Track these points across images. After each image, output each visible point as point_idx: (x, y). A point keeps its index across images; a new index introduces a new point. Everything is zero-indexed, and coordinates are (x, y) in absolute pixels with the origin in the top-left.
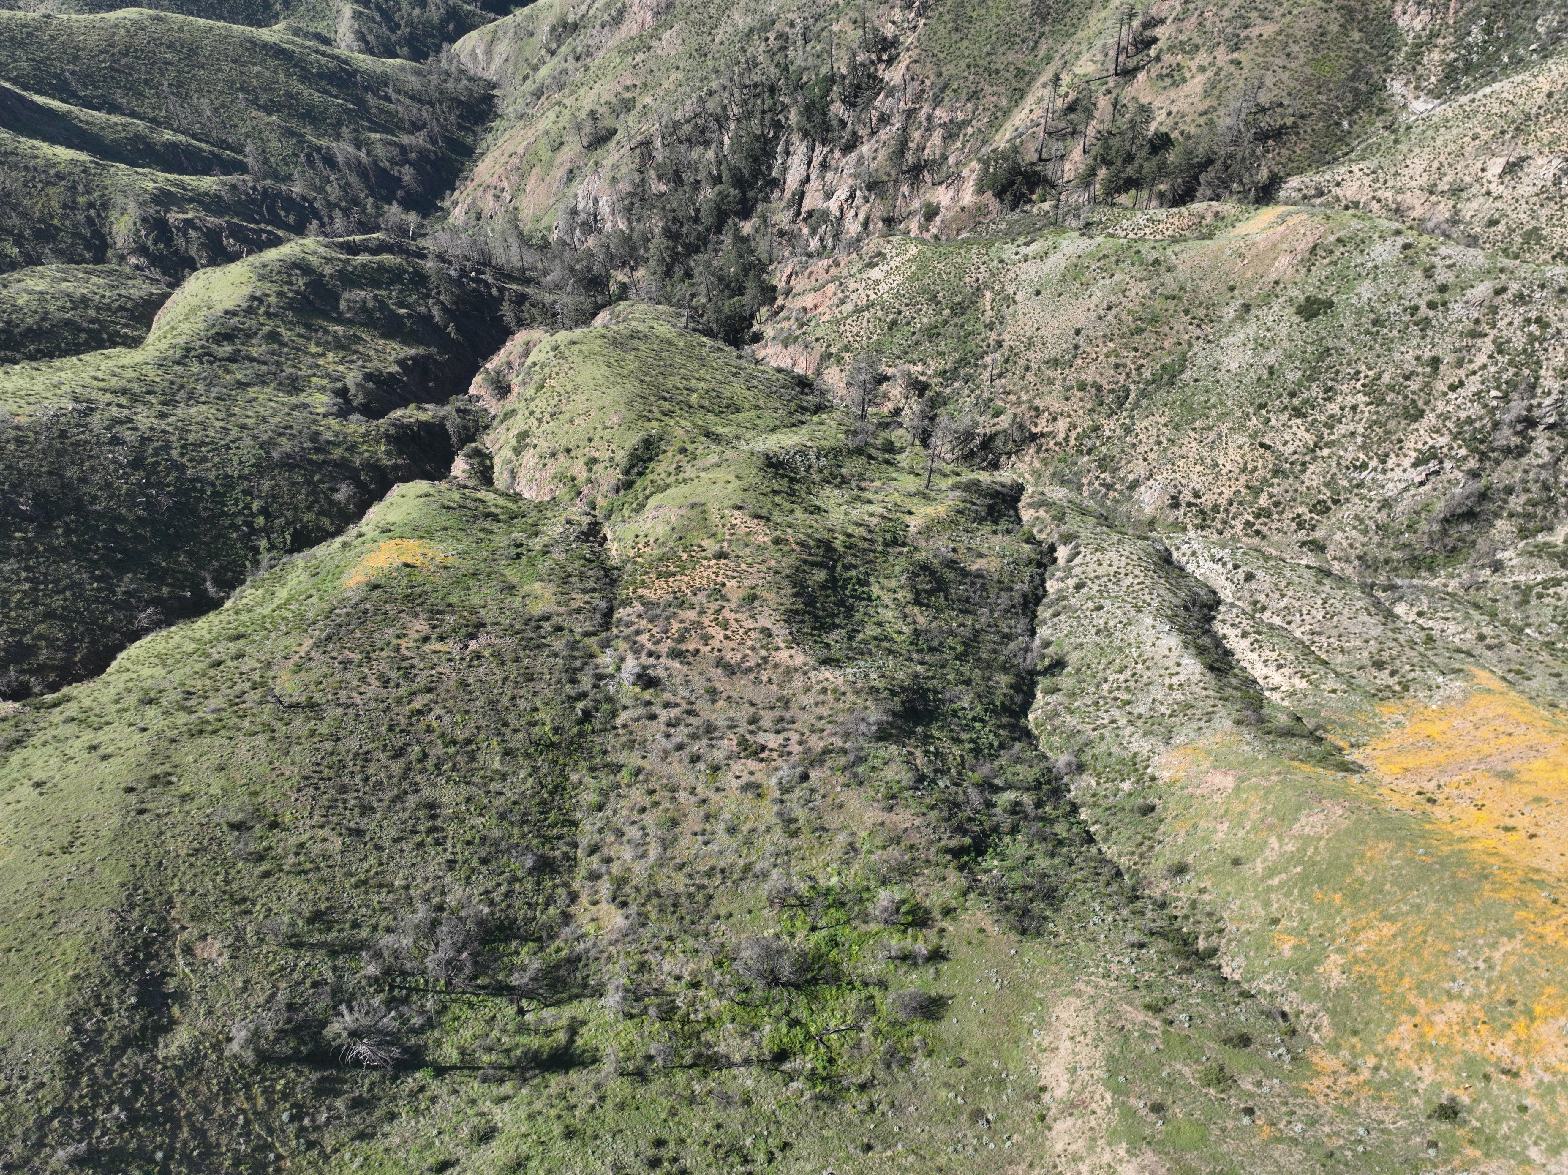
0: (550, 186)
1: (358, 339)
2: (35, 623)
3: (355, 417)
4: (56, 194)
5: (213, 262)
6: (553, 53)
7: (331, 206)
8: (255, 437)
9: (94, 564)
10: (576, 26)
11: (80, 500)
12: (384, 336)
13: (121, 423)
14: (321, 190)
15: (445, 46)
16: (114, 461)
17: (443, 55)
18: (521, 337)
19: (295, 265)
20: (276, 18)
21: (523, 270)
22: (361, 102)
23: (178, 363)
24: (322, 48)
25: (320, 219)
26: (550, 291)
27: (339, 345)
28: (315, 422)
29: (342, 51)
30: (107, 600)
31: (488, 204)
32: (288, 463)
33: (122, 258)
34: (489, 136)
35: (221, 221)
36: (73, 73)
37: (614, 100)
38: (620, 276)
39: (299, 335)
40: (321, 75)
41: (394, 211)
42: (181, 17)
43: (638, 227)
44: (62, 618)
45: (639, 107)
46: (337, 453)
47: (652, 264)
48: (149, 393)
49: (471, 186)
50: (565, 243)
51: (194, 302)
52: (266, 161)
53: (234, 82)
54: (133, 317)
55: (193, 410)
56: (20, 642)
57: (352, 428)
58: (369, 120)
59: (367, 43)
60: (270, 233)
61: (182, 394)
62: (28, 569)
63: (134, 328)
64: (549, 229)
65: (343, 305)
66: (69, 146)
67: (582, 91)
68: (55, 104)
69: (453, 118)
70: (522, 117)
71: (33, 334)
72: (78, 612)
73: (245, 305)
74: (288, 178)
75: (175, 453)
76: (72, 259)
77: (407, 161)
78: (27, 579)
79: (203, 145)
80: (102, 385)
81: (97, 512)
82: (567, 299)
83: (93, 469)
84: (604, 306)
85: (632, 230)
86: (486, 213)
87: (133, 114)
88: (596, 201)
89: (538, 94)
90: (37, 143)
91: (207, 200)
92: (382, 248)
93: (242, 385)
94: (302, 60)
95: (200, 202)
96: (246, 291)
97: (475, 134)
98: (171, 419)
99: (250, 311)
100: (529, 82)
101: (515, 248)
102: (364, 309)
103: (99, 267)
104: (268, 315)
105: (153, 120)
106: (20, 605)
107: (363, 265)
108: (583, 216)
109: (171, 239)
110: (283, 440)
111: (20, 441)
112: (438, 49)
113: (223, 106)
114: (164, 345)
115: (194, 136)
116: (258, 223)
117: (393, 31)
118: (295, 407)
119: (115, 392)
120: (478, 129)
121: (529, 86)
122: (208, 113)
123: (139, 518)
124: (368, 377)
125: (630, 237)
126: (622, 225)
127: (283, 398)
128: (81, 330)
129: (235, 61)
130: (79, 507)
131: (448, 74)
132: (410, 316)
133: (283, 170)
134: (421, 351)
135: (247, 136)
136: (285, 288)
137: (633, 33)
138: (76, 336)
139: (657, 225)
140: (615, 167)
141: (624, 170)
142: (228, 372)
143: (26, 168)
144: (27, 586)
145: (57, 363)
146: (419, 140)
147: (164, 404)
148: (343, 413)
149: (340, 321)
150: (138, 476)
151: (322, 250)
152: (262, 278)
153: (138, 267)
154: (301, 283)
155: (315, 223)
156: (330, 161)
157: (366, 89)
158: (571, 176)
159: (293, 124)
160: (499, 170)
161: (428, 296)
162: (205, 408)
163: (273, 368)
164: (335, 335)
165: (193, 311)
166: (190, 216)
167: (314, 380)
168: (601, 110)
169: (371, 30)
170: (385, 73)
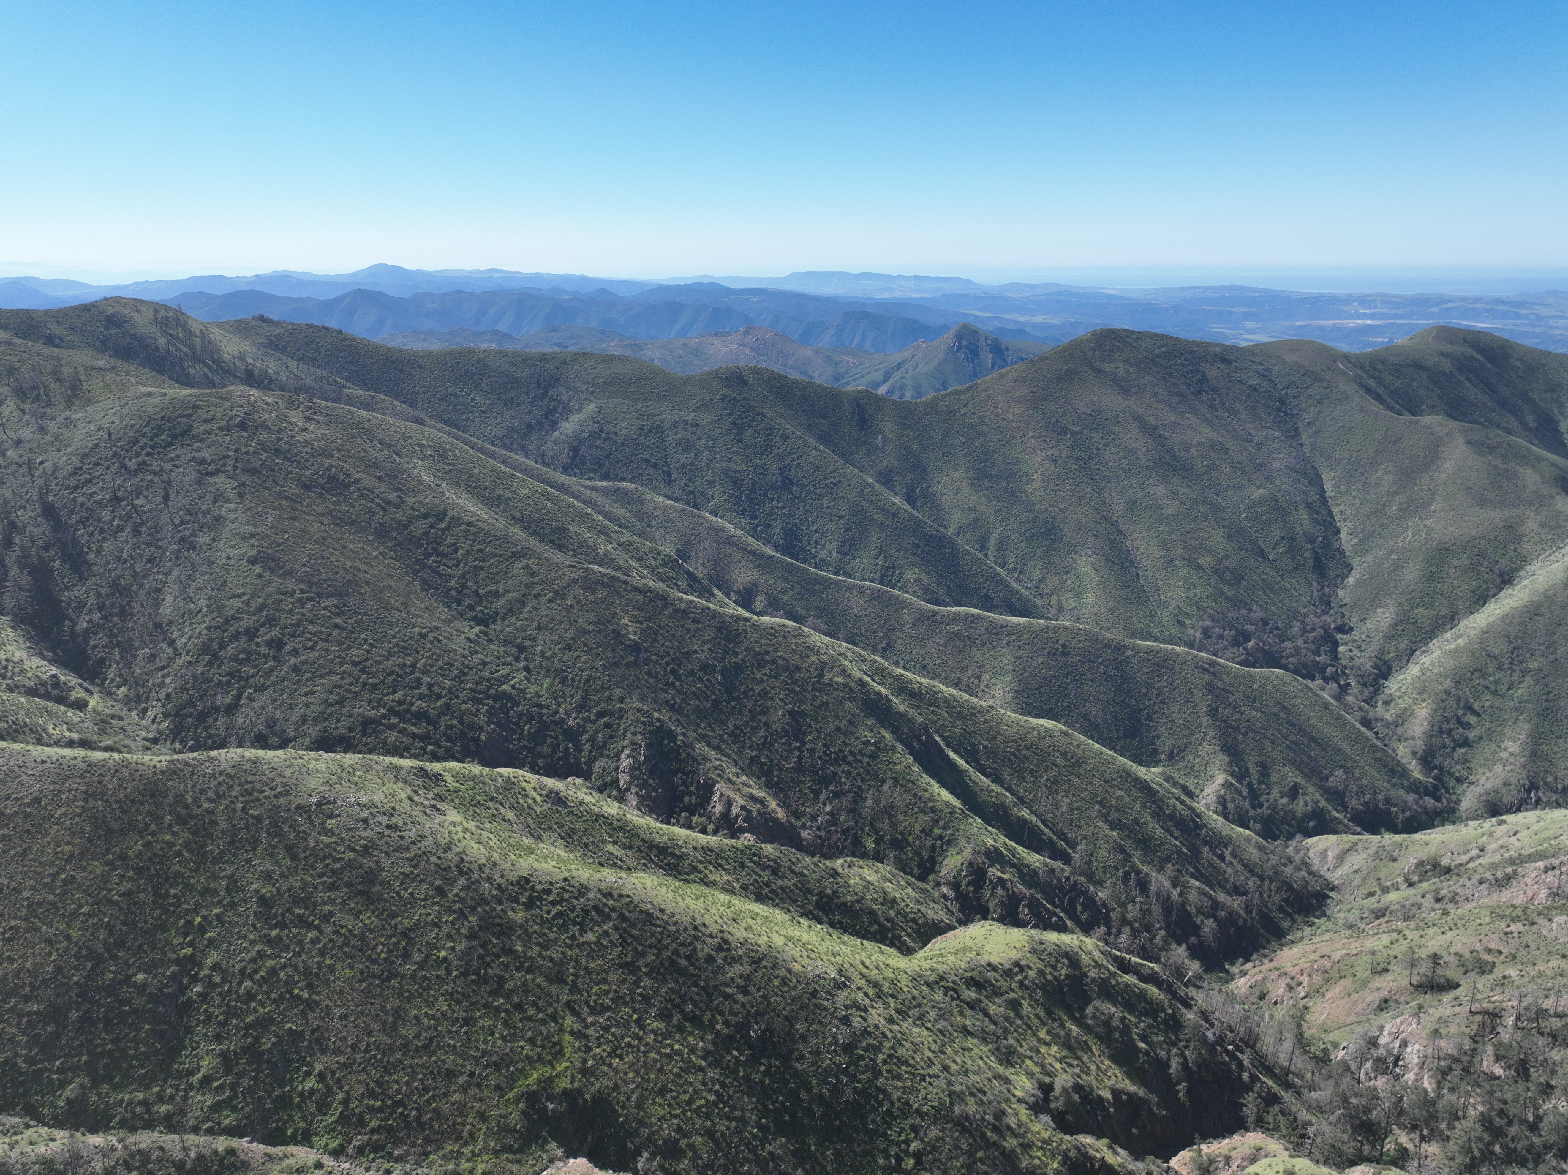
0: (1355, 1004)
1: (1087, 1048)
2: (697, 1133)
3: (1045, 1118)
4: (924, 819)
5: (1002, 920)
6: (1411, 884)
7: (1124, 921)
8: (950, 1083)
9: (765, 1112)
10: (1448, 870)
11: (791, 1052)
12: (1112, 1058)
13: (858, 1008)
14: (1123, 905)
15: (1299, 837)
16: (834, 1036)
17: (1293, 843)
18: (1254, 1138)
19: (1067, 955)
20: (1157, 764)
21: (1288, 1072)
22: (1196, 852)
23: (928, 984)
24: (1183, 797)
25: (1109, 928)
26: (1309, 1109)
27: (1067, 1043)
28: (1007, 1101)
29: (1200, 806)
30: (753, 1150)
31: (1278, 990)
32: (964, 1124)
33: (938, 884)
34: (1308, 930)
35: (1027, 892)
36: (985, 747)
37: (1467, 955)
38: (1404, 1139)
39: (1037, 1016)
40: (1171, 817)
41: (1179, 953)
42: (1083, 738)
43: (1449, 1097)
44: (716, 1142)
45: (1497, 973)
46: (1011, 1143)
47: (1452, 1146)
48: (893, 996)
49: (1267, 965)
50: (1348, 1069)
51: (969, 943)
52: (1089, 862)
53: (1097, 796)
54: (918, 932)
55: (916, 1030)
56: (677, 1141)
57: (1037, 1127)
58: (1196, 869)
59: (1225, 808)
60: (1060, 919)
61: (915, 1012)
62: (723, 1085)
63: (914, 940)
64: (1336, 1045)
65: (1089, 1010)
66: (951, 793)
67: (1431, 931)
68: (961, 762)
69: (1277, 898)
70: (1351, 927)
71: (846, 909)
72: (729, 1145)
73: (1007, 966)
74: (1100, 883)
75: (881, 1057)
76: (904, 868)
77: (1215, 916)
78: (716, 1093)
79: (1047, 830)
80: (864, 970)
81: (796, 1070)
82: (1325, 1127)
83: (816, 1032)
84: (1369, 1160)
85: (1439, 1096)
86: (1273, 996)
87: (1009, 789)
88: (1404, 1044)
89: (1379, 914)
90: (932, 782)
91: (1026, 871)
92: (1152, 978)
93: (966, 1032)
94: (1161, 800)
95: (1020, 871)
96: (1014, 955)
97: (1294, 921)
98: (896, 1027)
99: (1008, 973)
100: (1372, 899)
101: (1287, 1045)
102: (1107, 1024)
103: (919, 883)
104: (1021, 984)
105: (1021, 800)
106: (697, 1111)
107: (1127, 985)
108: (1382, 1051)
109: (981, 887)
110: (971, 1101)
111: (784, 981)
112: (1290, 837)
113: (1078, 809)
114: (926, 965)
115: (1044, 822)
116: (1055, 906)
117: (1254, 807)
118: (998, 1077)
119: (869, 981)
120: (1299, 918)
121: (1371, 903)
122: (1064, 810)
123: (821, 1095)
124: (1078, 1088)
125: (1433, 1103)
126: (1428, 1084)
127: (993, 1062)
128: (876, 921)
129: (1106, 782)
130: (786, 1058)
131: (1290, 860)
132: (1147, 1053)
133: (1100, 875)
134: (1142, 1093)
135: (1085, 837)
136: (1048, 970)
137: (1518, 902)
138: (871, 924)
139: (1476, 1107)
140: (1443, 1021)
141: (1453, 1029)
142: (962, 1014)
143: (915, 795)
144: (712, 1098)
145: (846, 938)
146: (1236, 903)
147: (898, 1011)
148: (1037, 1108)
149: (1079, 1022)
150: (842, 1059)
151: (1096, 954)
152: (1033, 951)
153: (945, 896)
154: (1063, 972)
155: (1103, 929)
156: (1143, 885)
157: (1206, 843)
158: (1384, 1005)
159: (1128, 844)
160: (1304, 963)
161: (1174, 1044)
162: (926, 1033)
163: (1000, 1032)
164: (1068, 1033)
165: (964, 950)
166: (1005, 877)
167: (1028, 1062)
168: (1446, 958)
169: (1233, 800)
170: (1230, 838)
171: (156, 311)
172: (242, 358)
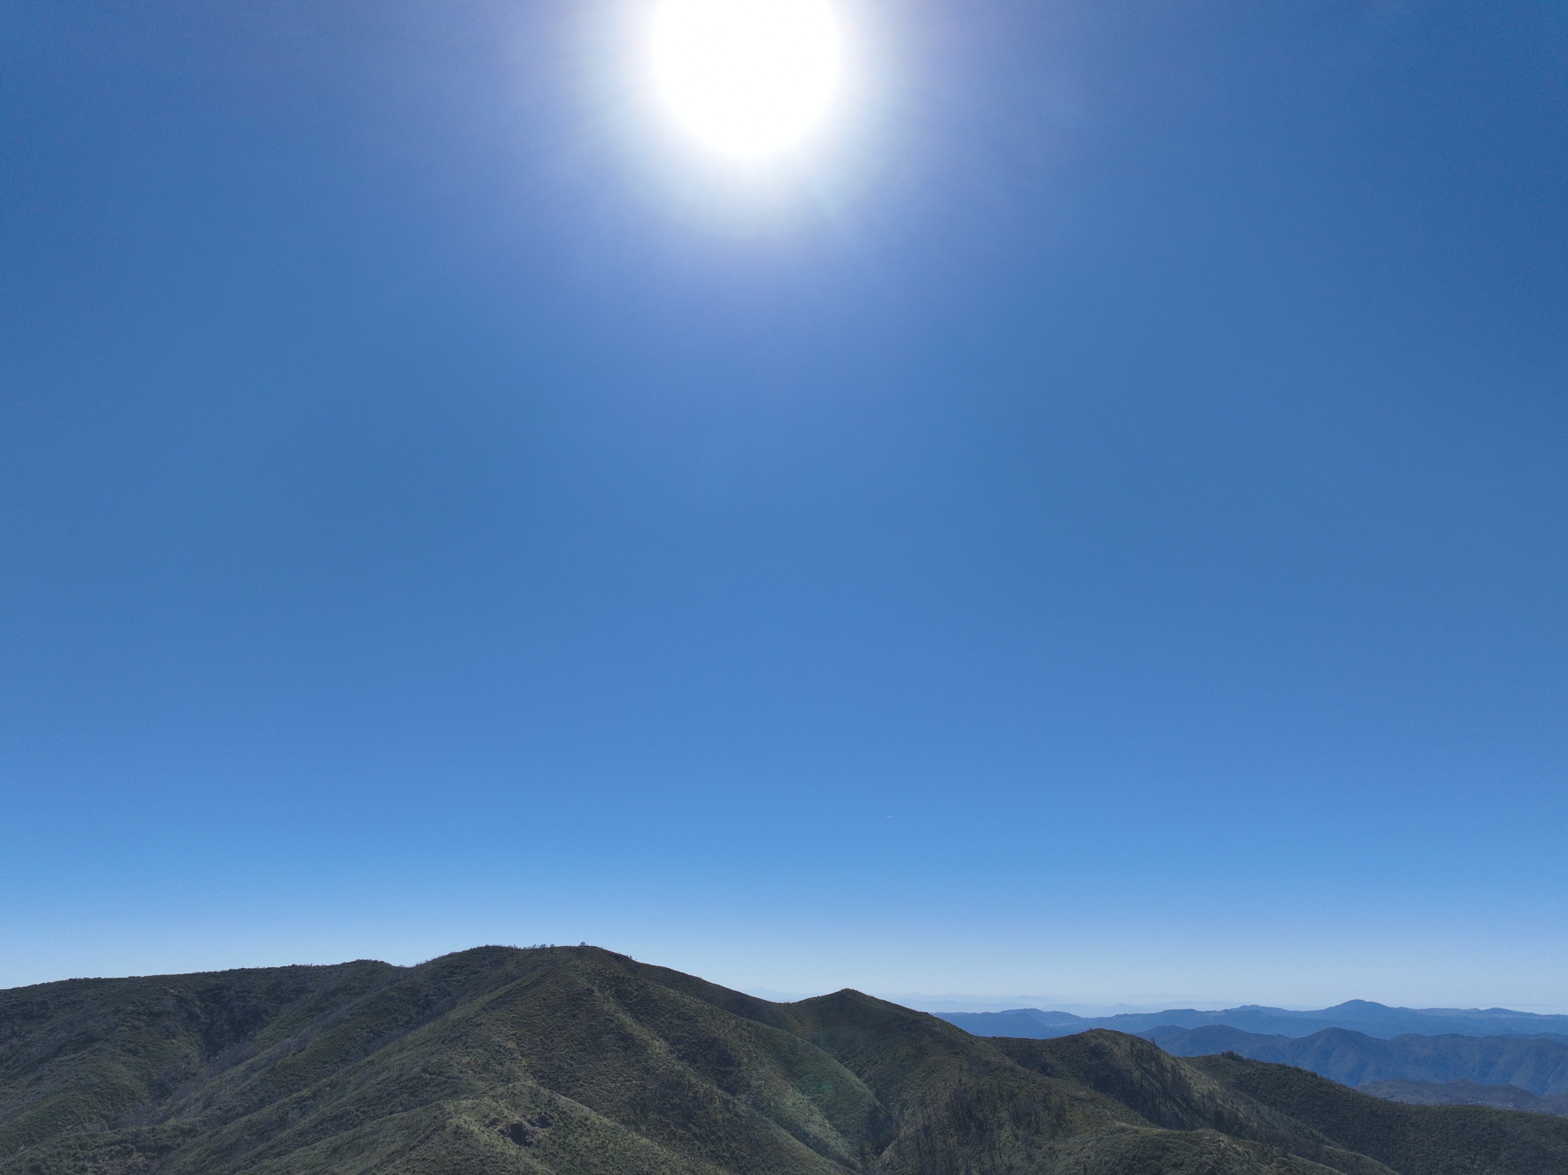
171: (1133, 1044)
172: (1211, 1097)
